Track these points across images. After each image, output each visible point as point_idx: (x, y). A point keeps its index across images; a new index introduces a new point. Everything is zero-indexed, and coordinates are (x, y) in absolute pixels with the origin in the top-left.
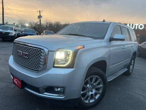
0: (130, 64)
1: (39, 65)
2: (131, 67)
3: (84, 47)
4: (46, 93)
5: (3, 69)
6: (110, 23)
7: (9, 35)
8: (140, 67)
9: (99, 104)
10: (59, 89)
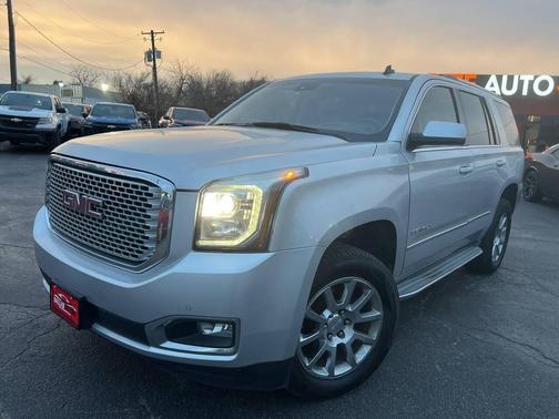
0: (493, 231)
1: (142, 242)
2: (497, 241)
3: (306, 173)
4: (168, 344)
5: (14, 255)
6: (412, 80)
7: (38, 126)
8: (535, 241)
9: (369, 381)
10: (218, 329)
